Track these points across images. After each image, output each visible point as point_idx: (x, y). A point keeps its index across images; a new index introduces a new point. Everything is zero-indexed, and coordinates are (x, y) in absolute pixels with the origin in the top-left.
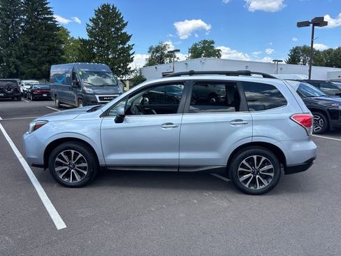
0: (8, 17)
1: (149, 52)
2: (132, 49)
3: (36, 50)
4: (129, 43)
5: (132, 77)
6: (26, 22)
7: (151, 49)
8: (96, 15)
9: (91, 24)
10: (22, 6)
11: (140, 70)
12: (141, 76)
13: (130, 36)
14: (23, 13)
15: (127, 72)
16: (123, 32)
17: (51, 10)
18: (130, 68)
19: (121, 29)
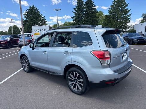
0: (80, 10)
1: (142, 17)
2: (130, 16)
3: (88, 22)
4: (129, 14)
5: (128, 30)
6: (85, 12)
7: (143, 15)
8: (113, 3)
9: (110, 8)
10: (84, 6)
11: (134, 26)
12: (133, 29)
13: (129, 10)
14: (85, 8)
15: (126, 27)
16: (126, 8)
17: (94, 5)
18: (128, 25)
19: (125, 7)
